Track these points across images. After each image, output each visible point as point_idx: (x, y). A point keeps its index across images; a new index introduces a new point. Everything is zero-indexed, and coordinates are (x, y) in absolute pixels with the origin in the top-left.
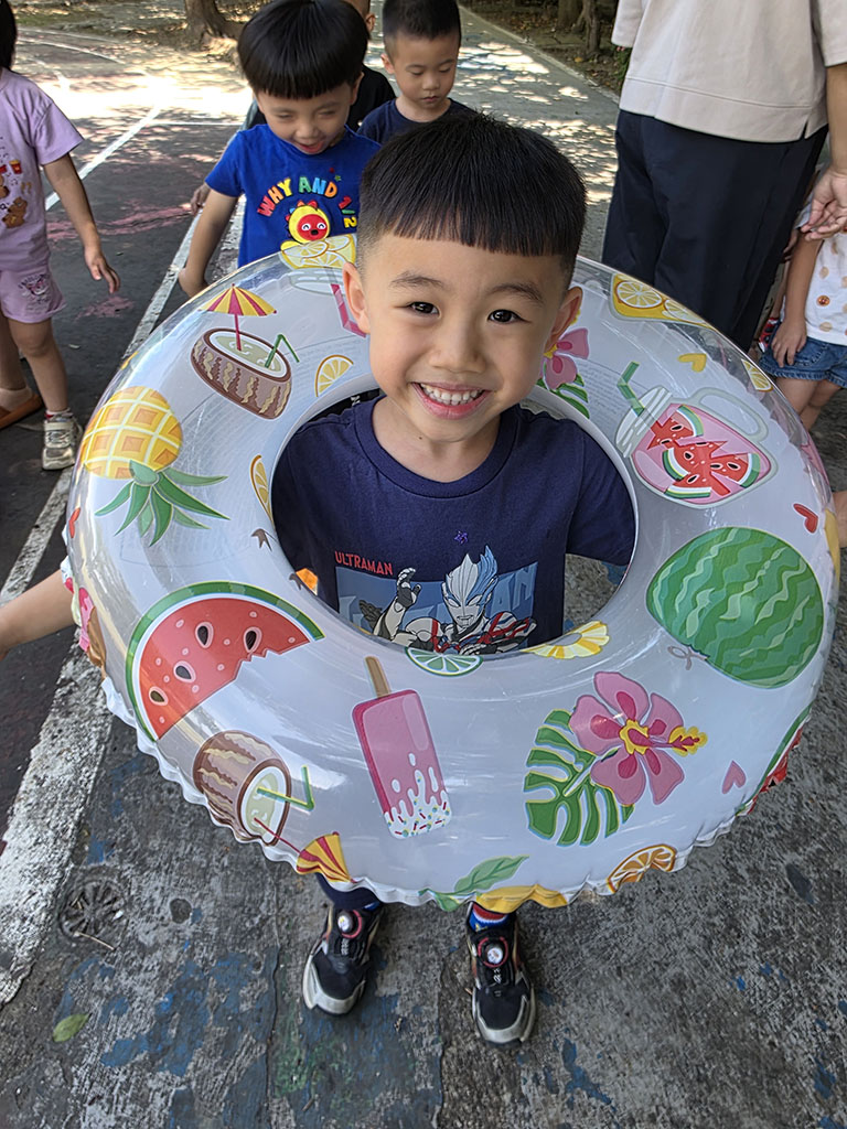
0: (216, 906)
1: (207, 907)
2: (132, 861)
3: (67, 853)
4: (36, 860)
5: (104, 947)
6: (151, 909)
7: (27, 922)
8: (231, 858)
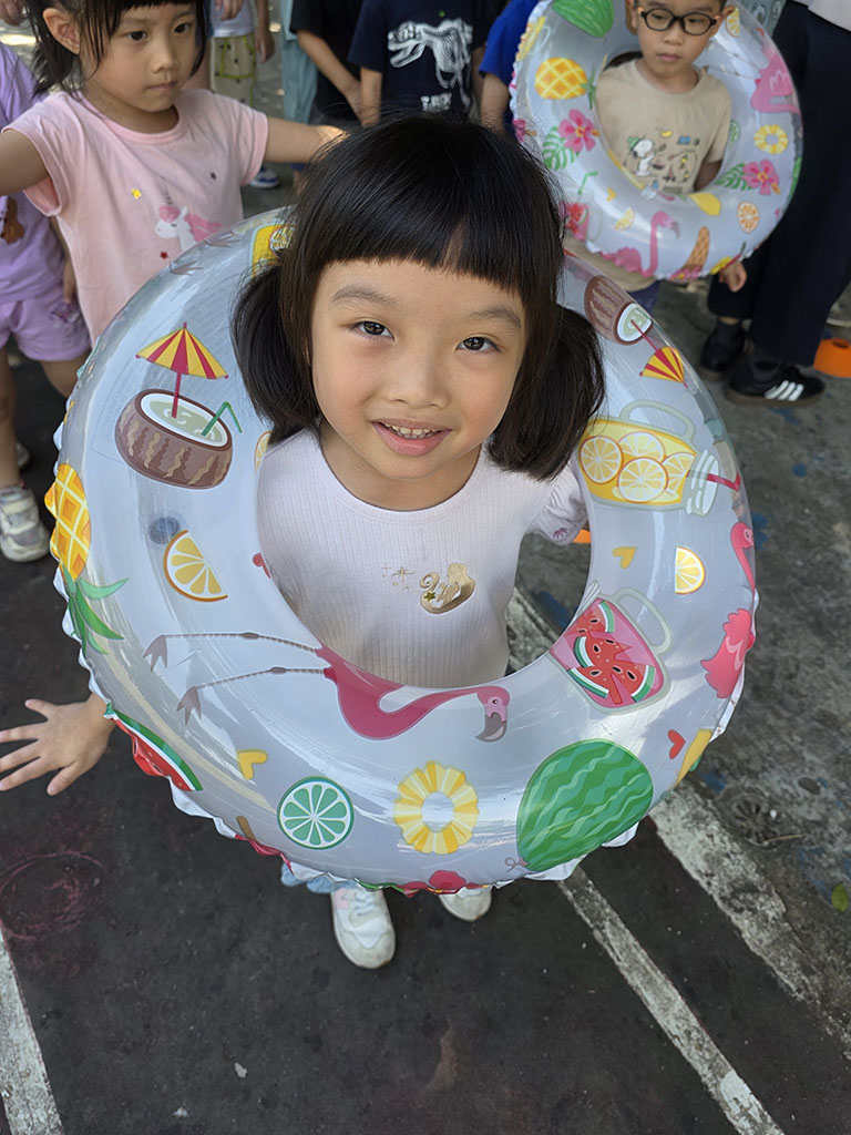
0: (827, 769)
1: (822, 773)
2: (742, 774)
3: (697, 796)
4: (683, 813)
5: (794, 839)
6: (792, 796)
7: (732, 856)
8: (797, 735)
